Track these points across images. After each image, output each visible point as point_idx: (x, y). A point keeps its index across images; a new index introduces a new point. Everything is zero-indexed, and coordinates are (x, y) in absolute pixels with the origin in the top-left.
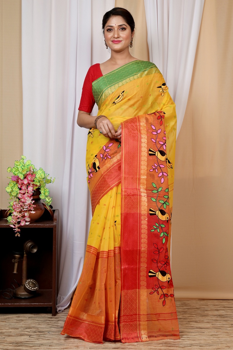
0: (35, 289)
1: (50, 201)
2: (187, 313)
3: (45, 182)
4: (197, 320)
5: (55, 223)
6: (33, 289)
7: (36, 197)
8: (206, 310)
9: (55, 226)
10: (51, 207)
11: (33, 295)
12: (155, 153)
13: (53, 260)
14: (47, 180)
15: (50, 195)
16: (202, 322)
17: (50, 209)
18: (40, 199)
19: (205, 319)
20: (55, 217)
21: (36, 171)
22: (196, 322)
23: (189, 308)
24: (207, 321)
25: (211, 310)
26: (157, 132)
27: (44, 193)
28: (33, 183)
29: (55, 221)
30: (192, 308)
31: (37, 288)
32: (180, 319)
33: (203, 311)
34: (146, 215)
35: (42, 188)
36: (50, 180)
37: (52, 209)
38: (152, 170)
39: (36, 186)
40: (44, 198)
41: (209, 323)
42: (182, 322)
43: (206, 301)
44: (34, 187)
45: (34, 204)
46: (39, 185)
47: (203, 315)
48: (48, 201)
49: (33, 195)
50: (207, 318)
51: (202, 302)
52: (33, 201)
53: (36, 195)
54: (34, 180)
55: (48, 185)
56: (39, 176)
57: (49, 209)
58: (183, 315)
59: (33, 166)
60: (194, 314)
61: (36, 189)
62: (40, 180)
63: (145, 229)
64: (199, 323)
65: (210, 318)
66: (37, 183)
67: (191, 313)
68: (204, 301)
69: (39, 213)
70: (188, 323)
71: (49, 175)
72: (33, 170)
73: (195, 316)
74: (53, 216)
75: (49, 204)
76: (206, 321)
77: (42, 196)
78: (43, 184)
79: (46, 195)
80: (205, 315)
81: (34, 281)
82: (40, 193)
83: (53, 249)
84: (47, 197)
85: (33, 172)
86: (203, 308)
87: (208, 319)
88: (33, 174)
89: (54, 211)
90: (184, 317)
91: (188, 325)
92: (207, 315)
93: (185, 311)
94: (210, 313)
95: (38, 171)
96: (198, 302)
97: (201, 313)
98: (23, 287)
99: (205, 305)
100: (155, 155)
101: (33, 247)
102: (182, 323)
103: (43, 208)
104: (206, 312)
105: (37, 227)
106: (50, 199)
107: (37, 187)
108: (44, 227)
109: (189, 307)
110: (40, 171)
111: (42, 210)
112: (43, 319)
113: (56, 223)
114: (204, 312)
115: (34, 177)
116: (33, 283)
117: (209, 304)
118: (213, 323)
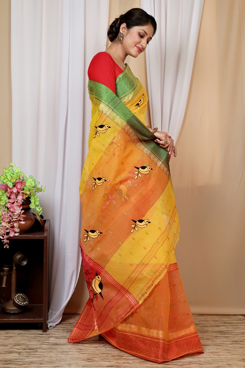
0: (25, 303)
1: (41, 211)
3: (35, 191)
5: (45, 234)
6: (22, 303)
7: (25, 207)
8: (206, 326)
9: (46, 237)
10: (42, 217)
11: (23, 310)
13: (44, 273)
14: (37, 189)
15: (41, 205)
17: (41, 219)
18: (30, 209)
20: (45, 228)
21: (26, 179)
24: (207, 338)
25: (212, 326)
27: (34, 203)
28: (22, 192)
29: (46, 232)
31: (26, 302)
33: (202, 327)
35: (32, 197)
36: (41, 189)
37: (43, 219)
39: (26, 194)
40: (34, 208)
41: (208, 339)
43: (205, 317)
44: (24, 196)
45: (23, 214)
46: (29, 194)
47: (202, 331)
48: (39, 211)
49: (23, 204)
50: (206, 334)
51: (202, 318)
52: (23, 211)
53: (26, 205)
54: (24, 188)
55: (39, 194)
56: (29, 184)
57: (39, 219)
59: (22, 173)
61: (26, 198)
62: (30, 188)
65: (210, 335)
66: (27, 191)
68: (203, 317)
69: (29, 223)
71: (39, 183)
72: (23, 178)
74: (43, 227)
75: (40, 214)
76: (205, 338)
77: (32, 205)
78: (33, 192)
79: (36, 204)
80: (205, 332)
81: (24, 295)
82: (30, 202)
83: (44, 262)
84: (37, 206)
85: (23, 180)
86: (203, 323)
87: (208, 336)
88: (22, 182)
89: (45, 221)
92: (207, 331)
94: (210, 329)
95: (28, 179)
96: (197, 317)
97: (200, 329)
98: (12, 302)
99: (205, 321)
101: (22, 259)
103: (34, 218)
104: (206, 328)
105: (27, 238)
106: (41, 209)
107: (27, 196)
108: (35, 238)
110: (30, 178)
111: (32, 220)
112: (33, 335)
113: (47, 234)
114: (204, 328)
115: (23, 186)
116: (22, 297)
117: (209, 319)
118: (213, 340)
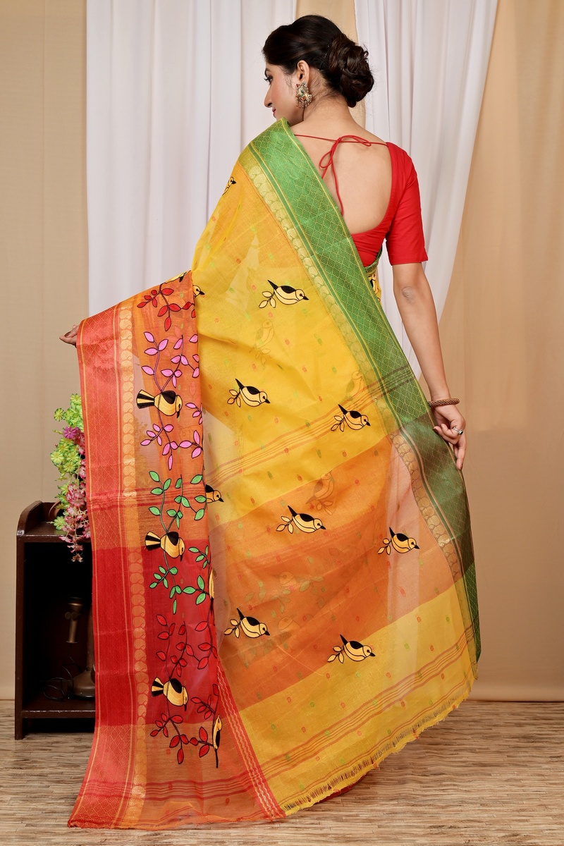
2: (451, 731)
4: (474, 746)
8: (495, 726)
12: (153, 399)
16: (487, 751)
19: (493, 745)
22: (472, 751)
23: (457, 721)
24: (497, 749)
25: (507, 725)
26: (157, 349)
30: (464, 721)
32: (437, 744)
33: (488, 727)
34: (140, 550)
38: (147, 442)
41: (500, 752)
42: (442, 752)
43: (494, 705)
47: (487, 735)
50: (496, 742)
51: (486, 707)
58: (443, 736)
60: (469, 735)
63: (137, 583)
64: (479, 752)
65: (505, 744)
67: (460, 732)
70: (454, 753)
73: (469, 737)
76: (494, 750)
80: (493, 737)
86: (489, 719)
87: (499, 745)
90: (446, 741)
91: (456, 758)
92: (498, 736)
93: (448, 726)
94: (503, 731)
96: (477, 706)
97: (482, 731)
98: (89, 674)
99: (493, 714)
100: (152, 404)
102: (441, 754)
104: (494, 730)
109: (458, 718)
114: (491, 729)
117: (501, 710)
118: (511, 754)
